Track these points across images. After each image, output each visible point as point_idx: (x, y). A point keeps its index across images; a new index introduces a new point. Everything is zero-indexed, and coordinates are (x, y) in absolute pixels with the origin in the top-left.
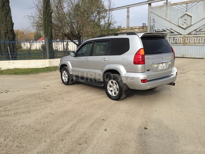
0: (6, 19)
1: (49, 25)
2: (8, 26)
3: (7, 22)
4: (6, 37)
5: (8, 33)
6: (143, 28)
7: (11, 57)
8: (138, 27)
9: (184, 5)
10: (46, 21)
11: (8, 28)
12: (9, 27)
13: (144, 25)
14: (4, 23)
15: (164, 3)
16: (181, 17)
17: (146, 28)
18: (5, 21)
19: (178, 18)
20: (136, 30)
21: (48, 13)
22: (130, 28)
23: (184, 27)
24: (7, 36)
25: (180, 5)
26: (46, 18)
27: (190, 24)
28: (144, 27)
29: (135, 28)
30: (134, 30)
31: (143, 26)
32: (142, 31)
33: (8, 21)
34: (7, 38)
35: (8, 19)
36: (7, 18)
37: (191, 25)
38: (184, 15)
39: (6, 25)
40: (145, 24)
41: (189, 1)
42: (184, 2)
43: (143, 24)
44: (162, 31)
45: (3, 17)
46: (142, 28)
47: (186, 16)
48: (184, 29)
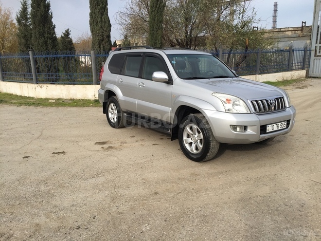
0: (101, 18)
1: (159, 27)
2: (105, 29)
3: (103, 24)
4: (100, 47)
5: (103, 40)
6: (302, 30)
8: (293, 28)
10: (154, 20)
11: (104, 32)
12: (106, 31)
13: (304, 25)
14: (99, 24)
17: (307, 29)
18: (100, 22)
20: (287, 33)
21: (159, 8)
22: (277, 30)
24: (101, 46)
26: (155, 16)
28: (304, 28)
29: (287, 30)
30: (284, 33)
33: (105, 22)
34: (102, 49)
35: (104, 18)
36: (103, 16)
39: (101, 27)
40: (305, 23)
43: (303, 23)
45: (97, 15)
46: (301, 29)
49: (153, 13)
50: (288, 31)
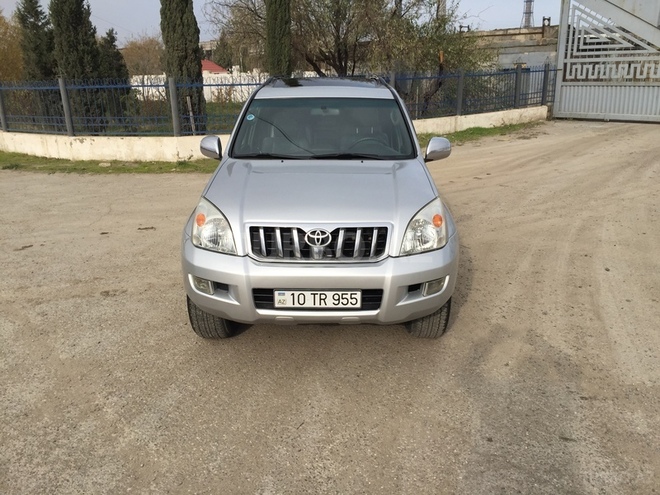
0: (181, 19)
2: (189, 38)
3: (186, 28)
4: (181, 69)
5: (186, 58)
6: (542, 33)
7: (193, 127)
11: (188, 43)
12: (191, 41)
13: (546, 23)
14: (179, 30)
17: (552, 32)
18: (179, 26)
19: (659, 5)
20: (518, 37)
22: (501, 33)
24: (184, 68)
28: (547, 29)
29: (517, 32)
30: (513, 37)
31: (544, 25)
32: (538, 42)
33: (188, 25)
34: (185, 72)
35: (187, 18)
36: (185, 15)
39: (183, 35)
40: (549, 20)
43: (544, 19)
44: (605, 43)
45: (174, 14)
46: (540, 31)
49: (273, 6)
50: (520, 34)
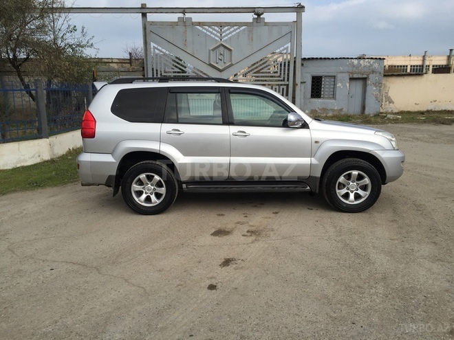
6: (130, 63)
9: (216, 28)
15: (179, 18)
16: (213, 50)
19: (208, 51)
20: (111, 65)
23: (221, 68)
25: (209, 26)
27: (230, 63)
28: (133, 60)
29: (110, 61)
30: (108, 64)
31: (131, 58)
32: (128, 69)
37: (232, 65)
38: (218, 47)
41: (225, 23)
42: (217, 23)
43: (130, 54)
44: (178, 73)
47: (222, 48)
48: (220, 71)
